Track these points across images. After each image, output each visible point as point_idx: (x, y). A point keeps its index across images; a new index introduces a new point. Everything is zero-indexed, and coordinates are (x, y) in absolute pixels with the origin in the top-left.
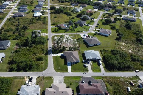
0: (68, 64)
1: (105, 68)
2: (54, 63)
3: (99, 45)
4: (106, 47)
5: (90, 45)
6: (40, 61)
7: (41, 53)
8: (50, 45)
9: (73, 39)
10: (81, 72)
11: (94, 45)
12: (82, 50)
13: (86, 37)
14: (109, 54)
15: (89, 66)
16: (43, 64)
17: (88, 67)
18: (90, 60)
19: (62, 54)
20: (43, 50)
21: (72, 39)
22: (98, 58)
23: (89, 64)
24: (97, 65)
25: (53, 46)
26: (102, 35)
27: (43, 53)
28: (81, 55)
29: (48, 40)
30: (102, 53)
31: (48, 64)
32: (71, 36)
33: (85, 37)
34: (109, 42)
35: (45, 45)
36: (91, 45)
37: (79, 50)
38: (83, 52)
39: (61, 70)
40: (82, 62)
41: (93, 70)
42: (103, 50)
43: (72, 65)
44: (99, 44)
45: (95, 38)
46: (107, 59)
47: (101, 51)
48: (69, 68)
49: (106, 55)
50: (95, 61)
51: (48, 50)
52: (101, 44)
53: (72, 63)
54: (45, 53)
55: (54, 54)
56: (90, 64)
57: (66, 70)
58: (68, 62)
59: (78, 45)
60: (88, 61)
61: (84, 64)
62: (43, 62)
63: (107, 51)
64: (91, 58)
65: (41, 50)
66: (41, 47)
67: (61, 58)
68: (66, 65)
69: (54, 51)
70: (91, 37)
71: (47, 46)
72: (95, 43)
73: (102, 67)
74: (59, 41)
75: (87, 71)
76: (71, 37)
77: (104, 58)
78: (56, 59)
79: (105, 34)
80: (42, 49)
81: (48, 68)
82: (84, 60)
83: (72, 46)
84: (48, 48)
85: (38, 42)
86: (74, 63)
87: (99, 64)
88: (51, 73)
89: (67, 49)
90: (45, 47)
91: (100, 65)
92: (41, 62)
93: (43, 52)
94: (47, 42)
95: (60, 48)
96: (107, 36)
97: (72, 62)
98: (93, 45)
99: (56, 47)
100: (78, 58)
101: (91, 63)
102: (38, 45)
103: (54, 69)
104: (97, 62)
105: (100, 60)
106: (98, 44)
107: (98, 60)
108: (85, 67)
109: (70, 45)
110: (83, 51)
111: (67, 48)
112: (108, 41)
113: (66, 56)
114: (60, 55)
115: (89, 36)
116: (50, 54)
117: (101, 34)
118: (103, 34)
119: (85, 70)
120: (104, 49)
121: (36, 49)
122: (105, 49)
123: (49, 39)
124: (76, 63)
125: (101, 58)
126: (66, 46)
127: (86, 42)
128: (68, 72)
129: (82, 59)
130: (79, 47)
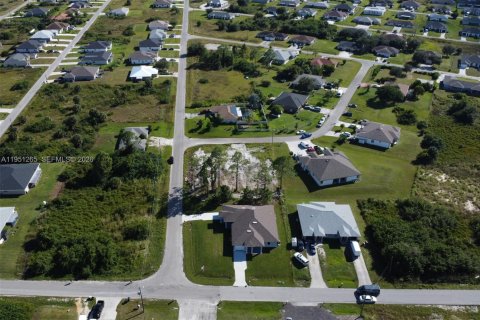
0: (235, 254)
1: (374, 273)
2: (184, 250)
3: (352, 182)
4: (379, 191)
5: (318, 182)
6: (136, 239)
7: (142, 211)
8: (176, 180)
9: (258, 161)
10: (281, 285)
11: (335, 181)
12: (288, 201)
13: (309, 151)
14: (389, 218)
15: (313, 262)
16: (145, 252)
17: (311, 265)
18: (319, 240)
19: (217, 214)
20: (150, 200)
21: (254, 160)
22: (347, 233)
23: (313, 254)
24: (344, 259)
25: (187, 184)
26: (366, 145)
27: (150, 211)
28: (286, 218)
29: (171, 161)
30: (362, 214)
31: (166, 251)
32: (255, 150)
33: (304, 153)
34: (389, 170)
35: (160, 181)
36: (325, 183)
37: (278, 198)
38: (292, 207)
39: (211, 276)
40: (289, 246)
41: (326, 279)
42: (369, 201)
43: (249, 258)
44: (355, 178)
45: (337, 158)
48: (240, 267)
49: (380, 220)
50: (335, 242)
51: (170, 198)
52: (360, 178)
53: (249, 249)
54: (157, 209)
55: (188, 214)
56: (316, 256)
57: (228, 278)
58: (238, 247)
59: (275, 182)
60: (308, 244)
61: (297, 254)
62: (147, 243)
63: (383, 204)
64: (322, 232)
65: (146, 198)
66: (143, 188)
67: (211, 231)
68: (229, 259)
69: (190, 204)
70: (327, 153)
71: (165, 183)
72: (339, 176)
73: (361, 265)
74: (209, 169)
75: (306, 280)
76: (253, 154)
77: (369, 231)
78: (192, 232)
79: (376, 143)
80: (146, 194)
81: (163, 266)
82: (295, 240)
83: (253, 186)
84: (171, 191)
85: (134, 171)
86: (257, 249)
87: (351, 256)
88: (172, 287)
89: (237, 196)
90: (160, 188)
91: (356, 257)
92: (138, 244)
93: (149, 206)
94: (167, 171)
95: (212, 192)
96: (383, 149)
97: (253, 245)
98: (331, 182)
99: (196, 189)
100: (274, 232)
101: (322, 251)
102: (135, 181)
103: (185, 270)
104: (343, 249)
105: (355, 239)
106: (348, 180)
107: (348, 241)
108: (299, 264)
109: (247, 182)
110: (293, 203)
111: (236, 191)
112: (387, 166)
113: (230, 224)
114: (208, 217)
115: (316, 148)
116: (174, 215)
117: (360, 141)
118: (369, 142)
119: (299, 279)
120: (372, 196)
121: (125, 193)
122: (376, 198)
123: (175, 161)
124: (267, 250)
125: (358, 232)
126: (232, 187)
127: (307, 171)
128: (235, 284)
129: (289, 236)
130: (278, 190)
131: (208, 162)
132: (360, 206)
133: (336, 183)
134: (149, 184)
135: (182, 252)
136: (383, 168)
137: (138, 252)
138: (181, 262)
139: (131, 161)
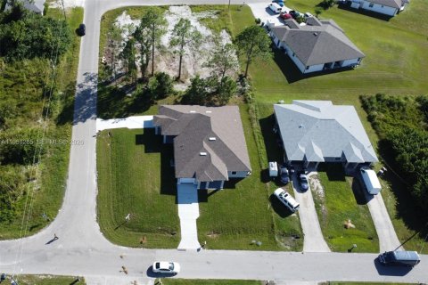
0: (180, 190)
1: (401, 223)
2: (99, 180)
3: (350, 68)
4: (388, 82)
5: (302, 68)
6: (22, 163)
7: (33, 113)
8: (88, 61)
9: (209, 32)
10: (255, 247)
11: (327, 65)
12: (259, 97)
13: (282, 18)
14: (411, 126)
15: (303, 203)
16: (35, 186)
17: (301, 211)
18: (313, 166)
19: (150, 118)
20: (48, 94)
21: (204, 31)
23: (303, 190)
24: (353, 199)
25: (105, 68)
26: (361, 11)
27: (46, 113)
28: (256, 125)
29: (81, 31)
30: (370, 119)
31: (69, 182)
32: (204, 15)
33: (275, 21)
34: (399, 50)
35: (64, 63)
36: (312, 69)
37: (242, 93)
38: (265, 107)
39: (141, 230)
40: (265, 176)
42: (379, 97)
43: (202, 197)
44: (355, 61)
45: (329, 30)
46: (413, 160)
47: (365, 106)
48: (189, 213)
49: (398, 131)
50: (336, 169)
51: (78, 90)
52: (362, 62)
53: (203, 184)
54: (58, 108)
55: (105, 118)
56: (309, 192)
57: (170, 235)
58: (183, 177)
59: (238, 69)
60: (296, 172)
61: (278, 191)
62: (37, 169)
63: (400, 104)
64: (319, 155)
65: (40, 91)
66: (38, 74)
67: (141, 148)
68: (170, 198)
69: (109, 102)
70: (310, 22)
71: (72, 66)
72: (333, 59)
74: (138, 45)
75: (296, 239)
76: (201, 20)
77: (386, 149)
78: (112, 149)
79: (377, 8)
80: (42, 84)
81: (63, 212)
82: (274, 168)
83: (205, 74)
84: (80, 79)
85: (24, 48)
86: (216, 184)
87: (363, 195)
88: (77, 251)
90: (64, 73)
91: (372, 196)
92: (24, 170)
93: (44, 104)
94: (75, 47)
95: (143, 81)
96: (386, 18)
97: (208, 177)
98: (320, 67)
99: (118, 76)
100: (244, 157)
101: (317, 184)
102: (26, 62)
103: (100, 219)
104: (350, 180)
105: (368, 165)
106: (344, 64)
108: (284, 209)
109: (197, 67)
110: (266, 101)
111: (177, 79)
112: (396, 43)
113: (171, 138)
114: (136, 122)
115: (293, 14)
116: (84, 118)
117: (353, 5)
118: (366, 6)
119: (284, 235)
120: (381, 91)
121: (10, 82)
122: (389, 93)
123: (87, 31)
124: (231, 183)
126: (172, 74)
127: (283, 50)
128: (181, 246)
129: (264, 158)
130: (241, 78)
131: (137, 35)
132: (365, 107)
133: (328, 69)
134: (48, 67)
135: (95, 183)
136: (390, 47)
137: (22, 187)
138: (93, 203)
139: (18, 31)
